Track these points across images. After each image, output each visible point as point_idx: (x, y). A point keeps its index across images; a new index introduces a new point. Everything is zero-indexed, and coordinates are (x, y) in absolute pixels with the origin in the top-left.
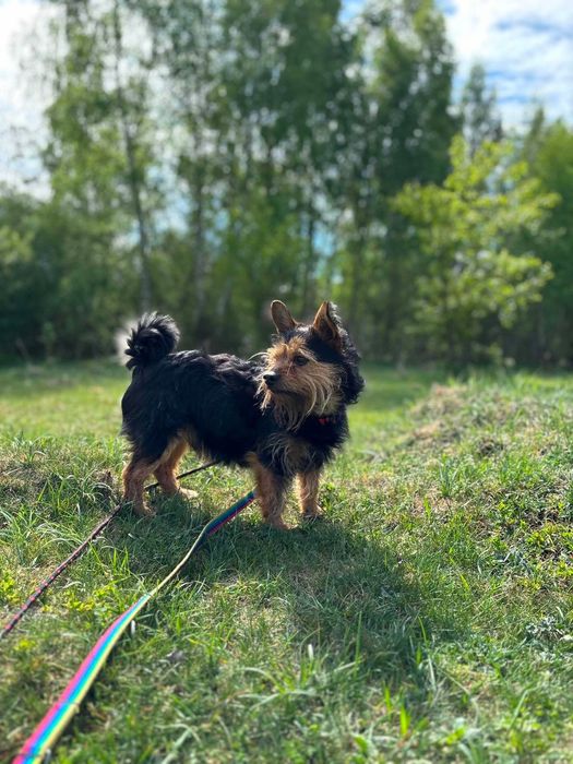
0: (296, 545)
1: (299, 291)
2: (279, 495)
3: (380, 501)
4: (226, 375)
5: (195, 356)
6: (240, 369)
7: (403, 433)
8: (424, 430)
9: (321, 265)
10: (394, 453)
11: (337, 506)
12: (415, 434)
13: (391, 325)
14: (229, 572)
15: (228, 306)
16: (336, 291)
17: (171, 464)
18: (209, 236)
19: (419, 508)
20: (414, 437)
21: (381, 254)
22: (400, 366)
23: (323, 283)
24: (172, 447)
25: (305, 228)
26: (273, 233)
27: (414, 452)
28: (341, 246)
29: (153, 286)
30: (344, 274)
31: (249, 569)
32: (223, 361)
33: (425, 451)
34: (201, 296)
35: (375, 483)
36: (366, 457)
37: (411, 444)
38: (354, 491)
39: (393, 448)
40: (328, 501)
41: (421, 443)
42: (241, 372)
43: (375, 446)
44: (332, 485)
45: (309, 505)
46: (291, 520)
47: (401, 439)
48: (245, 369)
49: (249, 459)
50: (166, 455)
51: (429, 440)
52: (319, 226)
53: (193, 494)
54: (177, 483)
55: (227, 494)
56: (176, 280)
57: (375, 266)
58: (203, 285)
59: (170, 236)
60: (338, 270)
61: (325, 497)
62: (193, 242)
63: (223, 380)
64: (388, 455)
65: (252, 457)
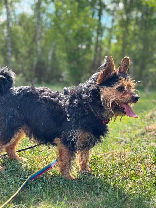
0: (75, 187)
1: (93, 47)
2: (70, 161)
3: (121, 165)
4: (45, 99)
5: (28, 89)
6: (52, 97)
7: (140, 128)
8: (150, 127)
9: (106, 33)
10: (134, 138)
11: (99, 167)
12: (145, 129)
13: (143, 67)
14: (39, 200)
15: (54, 55)
16: (113, 47)
17: (14, 144)
18: (44, 17)
19: (141, 169)
20: (145, 131)
21: (137, 28)
22: (147, 90)
23: (106, 43)
24: (16, 136)
25: (97, 13)
26: (79, 16)
27: (144, 138)
28: (116, 23)
29: (13, 43)
30: (118, 38)
31: (49, 199)
32: (43, 91)
33: (150, 138)
34: (39, 50)
35: (120, 155)
36: (119, 141)
37: (143, 134)
38: (109, 159)
39: (134, 136)
40: (94, 164)
41: (149, 134)
42: (53, 99)
43: (125, 135)
44: (97, 156)
45: (84, 166)
46: (74, 174)
47: (139, 132)
48: (54, 96)
49: (56, 142)
50: (13, 140)
51: (153, 132)
52: (104, 12)
53: (25, 159)
54: (17, 154)
55: (42, 160)
56: (26, 41)
57: (135, 34)
58: (40, 43)
59: (23, 17)
60: (114, 37)
61: (93, 162)
62: (35, 20)
63: (43, 102)
64: (131, 140)
65: (58, 141)
